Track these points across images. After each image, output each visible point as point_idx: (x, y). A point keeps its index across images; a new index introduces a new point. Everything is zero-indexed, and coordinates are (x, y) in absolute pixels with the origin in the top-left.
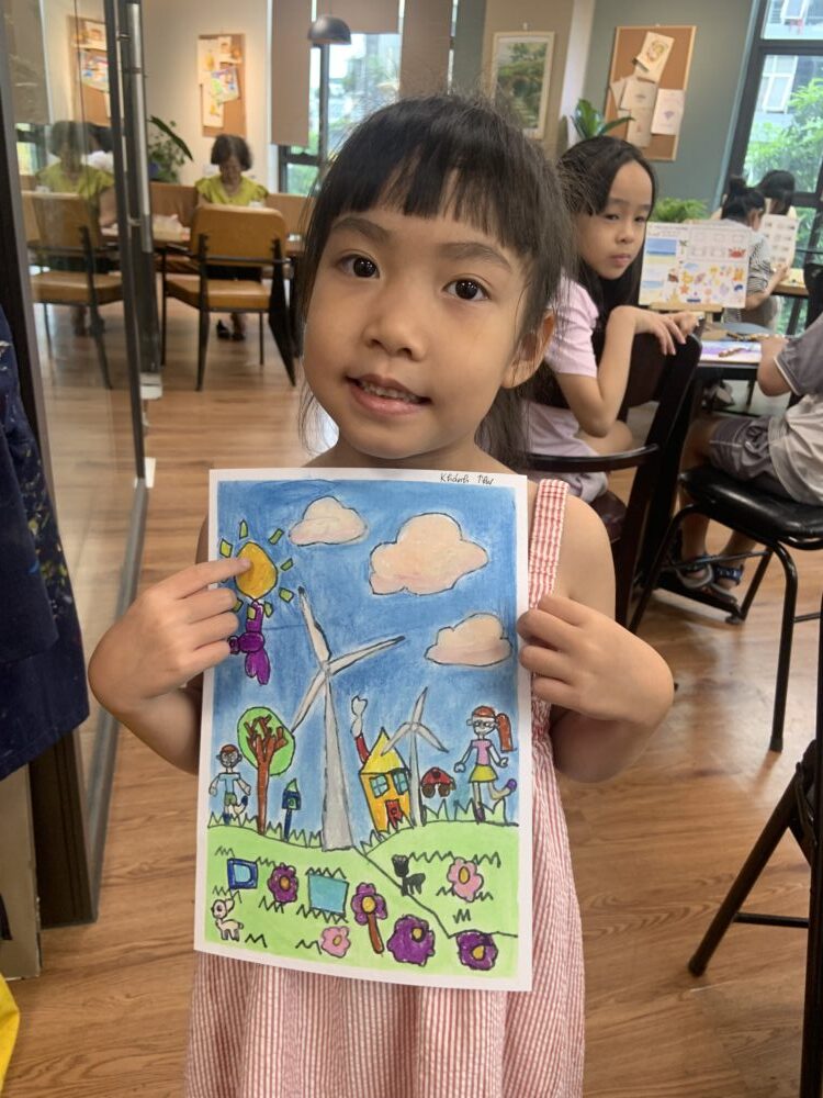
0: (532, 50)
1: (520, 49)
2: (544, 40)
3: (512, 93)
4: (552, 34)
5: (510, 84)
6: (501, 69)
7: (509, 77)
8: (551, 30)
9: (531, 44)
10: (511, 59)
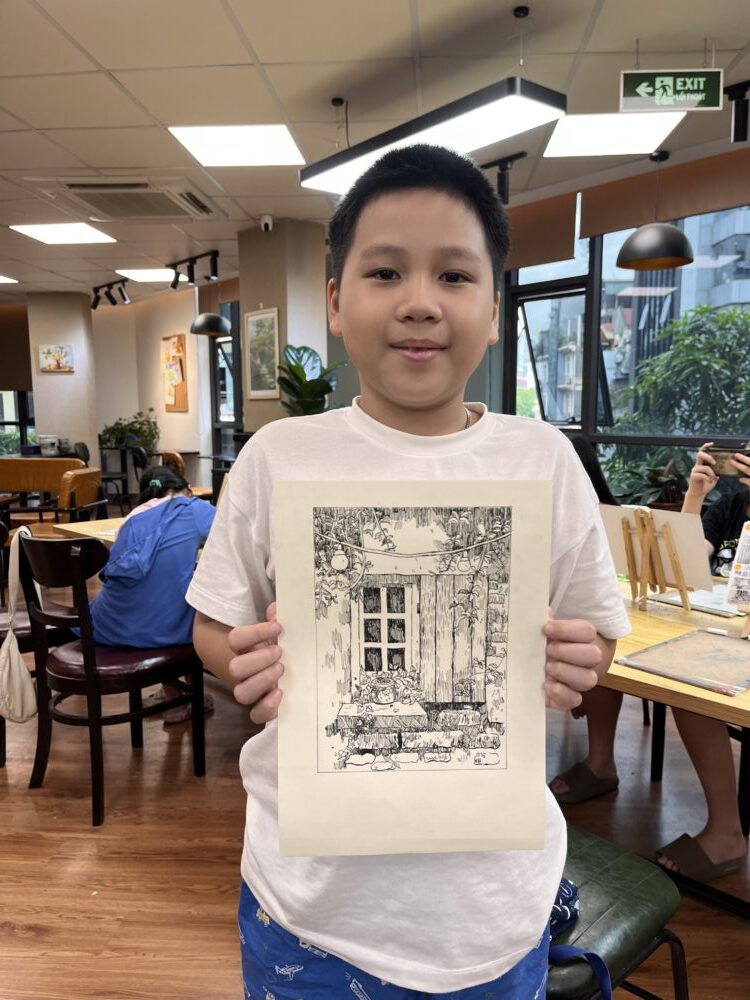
0: (267, 324)
1: (260, 324)
2: (271, 315)
3: (258, 362)
4: (276, 309)
5: (257, 355)
6: (252, 342)
7: (256, 349)
8: (274, 306)
9: (266, 319)
10: (255, 334)
